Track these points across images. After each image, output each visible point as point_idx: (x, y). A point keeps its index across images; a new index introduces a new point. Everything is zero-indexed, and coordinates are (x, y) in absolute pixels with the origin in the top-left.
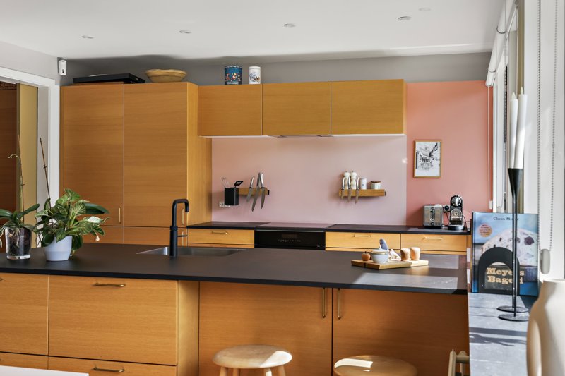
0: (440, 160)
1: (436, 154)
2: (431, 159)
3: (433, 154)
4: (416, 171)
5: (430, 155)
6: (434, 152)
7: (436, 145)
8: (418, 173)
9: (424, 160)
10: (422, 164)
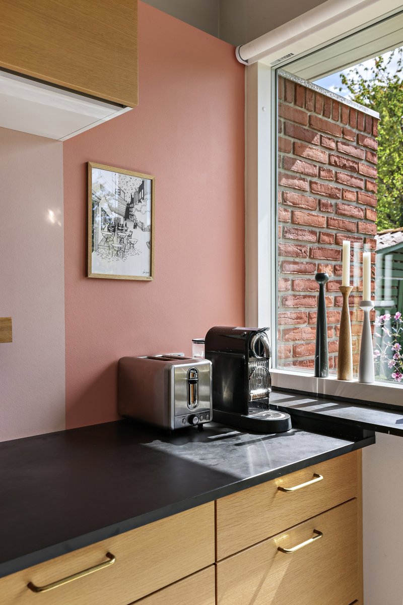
0: (151, 231)
1: (142, 213)
2: (130, 225)
3: (134, 211)
4: (94, 257)
5: (128, 215)
6: (137, 206)
7: (141, 188)
8: (100, 264)
9: (115, 227)
10: (107, 239)
